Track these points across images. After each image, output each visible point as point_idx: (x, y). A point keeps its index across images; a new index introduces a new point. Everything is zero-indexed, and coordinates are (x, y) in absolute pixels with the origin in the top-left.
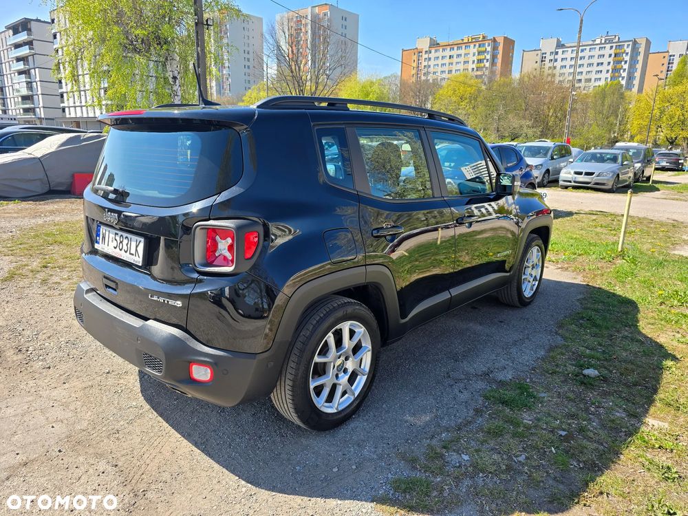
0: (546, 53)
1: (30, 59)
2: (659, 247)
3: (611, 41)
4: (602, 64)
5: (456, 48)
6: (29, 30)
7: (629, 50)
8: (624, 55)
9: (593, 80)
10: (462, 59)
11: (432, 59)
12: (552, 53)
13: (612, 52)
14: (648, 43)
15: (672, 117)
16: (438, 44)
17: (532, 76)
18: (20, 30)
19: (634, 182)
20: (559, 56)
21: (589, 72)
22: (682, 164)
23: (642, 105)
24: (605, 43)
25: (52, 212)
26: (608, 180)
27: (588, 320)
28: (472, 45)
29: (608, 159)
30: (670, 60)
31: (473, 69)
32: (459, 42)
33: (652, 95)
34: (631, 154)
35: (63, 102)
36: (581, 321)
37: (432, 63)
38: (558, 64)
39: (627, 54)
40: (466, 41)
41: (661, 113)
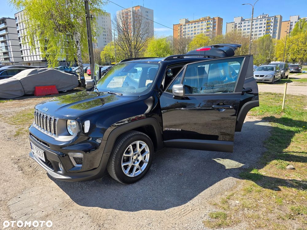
0: (237, 24)
1: (6, 36)
2: (298, 107)
3: (265, 17)
4: (262, 27)
5: (197, 23)
6: (5, 23)
7: (273, 21)
8: (271, 23)
9: (258, 34)
10: (200, 28)
11: (187, 28)
12: (239, 23)
13: (266, 22)
14: (281, 17)
15: (293, 49)
16: (189, 21)
17: (231, 34)
18: (1, 23)
19: (281, 79)
20: (243, 25)
21: (256, 31)
22: (300, 70)
23: (280, 45)
24: (262, 18)
25: (28, 104)
26: (270, 78)
27: (275, 140)
28: (204, 22)
29: (269, 69)
30: (291, 24)
31: (205, 32)
32: (198, 20)
33: (284, 40)
34: (279, 66)
35: (22, 54)
36: (272, 141)
37: (187, 30)
38: (243, 28)
39: (272, 22)
40: (201, 20)
41: (288, 48)
